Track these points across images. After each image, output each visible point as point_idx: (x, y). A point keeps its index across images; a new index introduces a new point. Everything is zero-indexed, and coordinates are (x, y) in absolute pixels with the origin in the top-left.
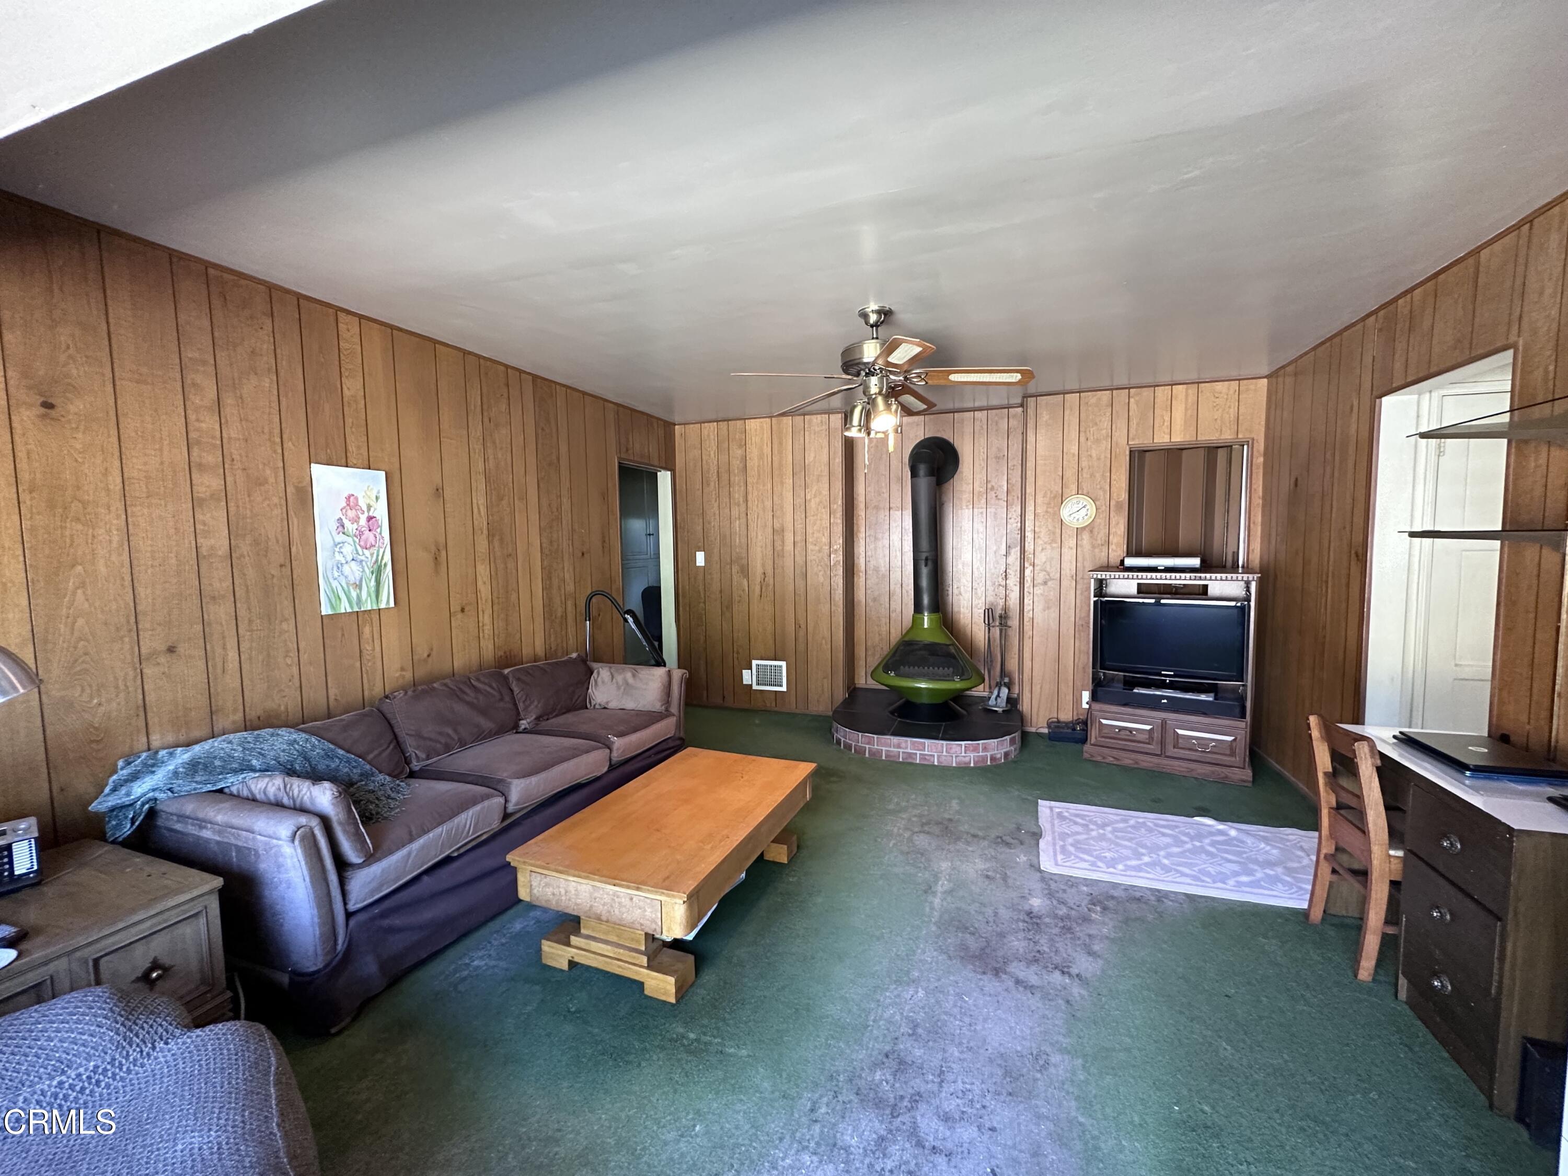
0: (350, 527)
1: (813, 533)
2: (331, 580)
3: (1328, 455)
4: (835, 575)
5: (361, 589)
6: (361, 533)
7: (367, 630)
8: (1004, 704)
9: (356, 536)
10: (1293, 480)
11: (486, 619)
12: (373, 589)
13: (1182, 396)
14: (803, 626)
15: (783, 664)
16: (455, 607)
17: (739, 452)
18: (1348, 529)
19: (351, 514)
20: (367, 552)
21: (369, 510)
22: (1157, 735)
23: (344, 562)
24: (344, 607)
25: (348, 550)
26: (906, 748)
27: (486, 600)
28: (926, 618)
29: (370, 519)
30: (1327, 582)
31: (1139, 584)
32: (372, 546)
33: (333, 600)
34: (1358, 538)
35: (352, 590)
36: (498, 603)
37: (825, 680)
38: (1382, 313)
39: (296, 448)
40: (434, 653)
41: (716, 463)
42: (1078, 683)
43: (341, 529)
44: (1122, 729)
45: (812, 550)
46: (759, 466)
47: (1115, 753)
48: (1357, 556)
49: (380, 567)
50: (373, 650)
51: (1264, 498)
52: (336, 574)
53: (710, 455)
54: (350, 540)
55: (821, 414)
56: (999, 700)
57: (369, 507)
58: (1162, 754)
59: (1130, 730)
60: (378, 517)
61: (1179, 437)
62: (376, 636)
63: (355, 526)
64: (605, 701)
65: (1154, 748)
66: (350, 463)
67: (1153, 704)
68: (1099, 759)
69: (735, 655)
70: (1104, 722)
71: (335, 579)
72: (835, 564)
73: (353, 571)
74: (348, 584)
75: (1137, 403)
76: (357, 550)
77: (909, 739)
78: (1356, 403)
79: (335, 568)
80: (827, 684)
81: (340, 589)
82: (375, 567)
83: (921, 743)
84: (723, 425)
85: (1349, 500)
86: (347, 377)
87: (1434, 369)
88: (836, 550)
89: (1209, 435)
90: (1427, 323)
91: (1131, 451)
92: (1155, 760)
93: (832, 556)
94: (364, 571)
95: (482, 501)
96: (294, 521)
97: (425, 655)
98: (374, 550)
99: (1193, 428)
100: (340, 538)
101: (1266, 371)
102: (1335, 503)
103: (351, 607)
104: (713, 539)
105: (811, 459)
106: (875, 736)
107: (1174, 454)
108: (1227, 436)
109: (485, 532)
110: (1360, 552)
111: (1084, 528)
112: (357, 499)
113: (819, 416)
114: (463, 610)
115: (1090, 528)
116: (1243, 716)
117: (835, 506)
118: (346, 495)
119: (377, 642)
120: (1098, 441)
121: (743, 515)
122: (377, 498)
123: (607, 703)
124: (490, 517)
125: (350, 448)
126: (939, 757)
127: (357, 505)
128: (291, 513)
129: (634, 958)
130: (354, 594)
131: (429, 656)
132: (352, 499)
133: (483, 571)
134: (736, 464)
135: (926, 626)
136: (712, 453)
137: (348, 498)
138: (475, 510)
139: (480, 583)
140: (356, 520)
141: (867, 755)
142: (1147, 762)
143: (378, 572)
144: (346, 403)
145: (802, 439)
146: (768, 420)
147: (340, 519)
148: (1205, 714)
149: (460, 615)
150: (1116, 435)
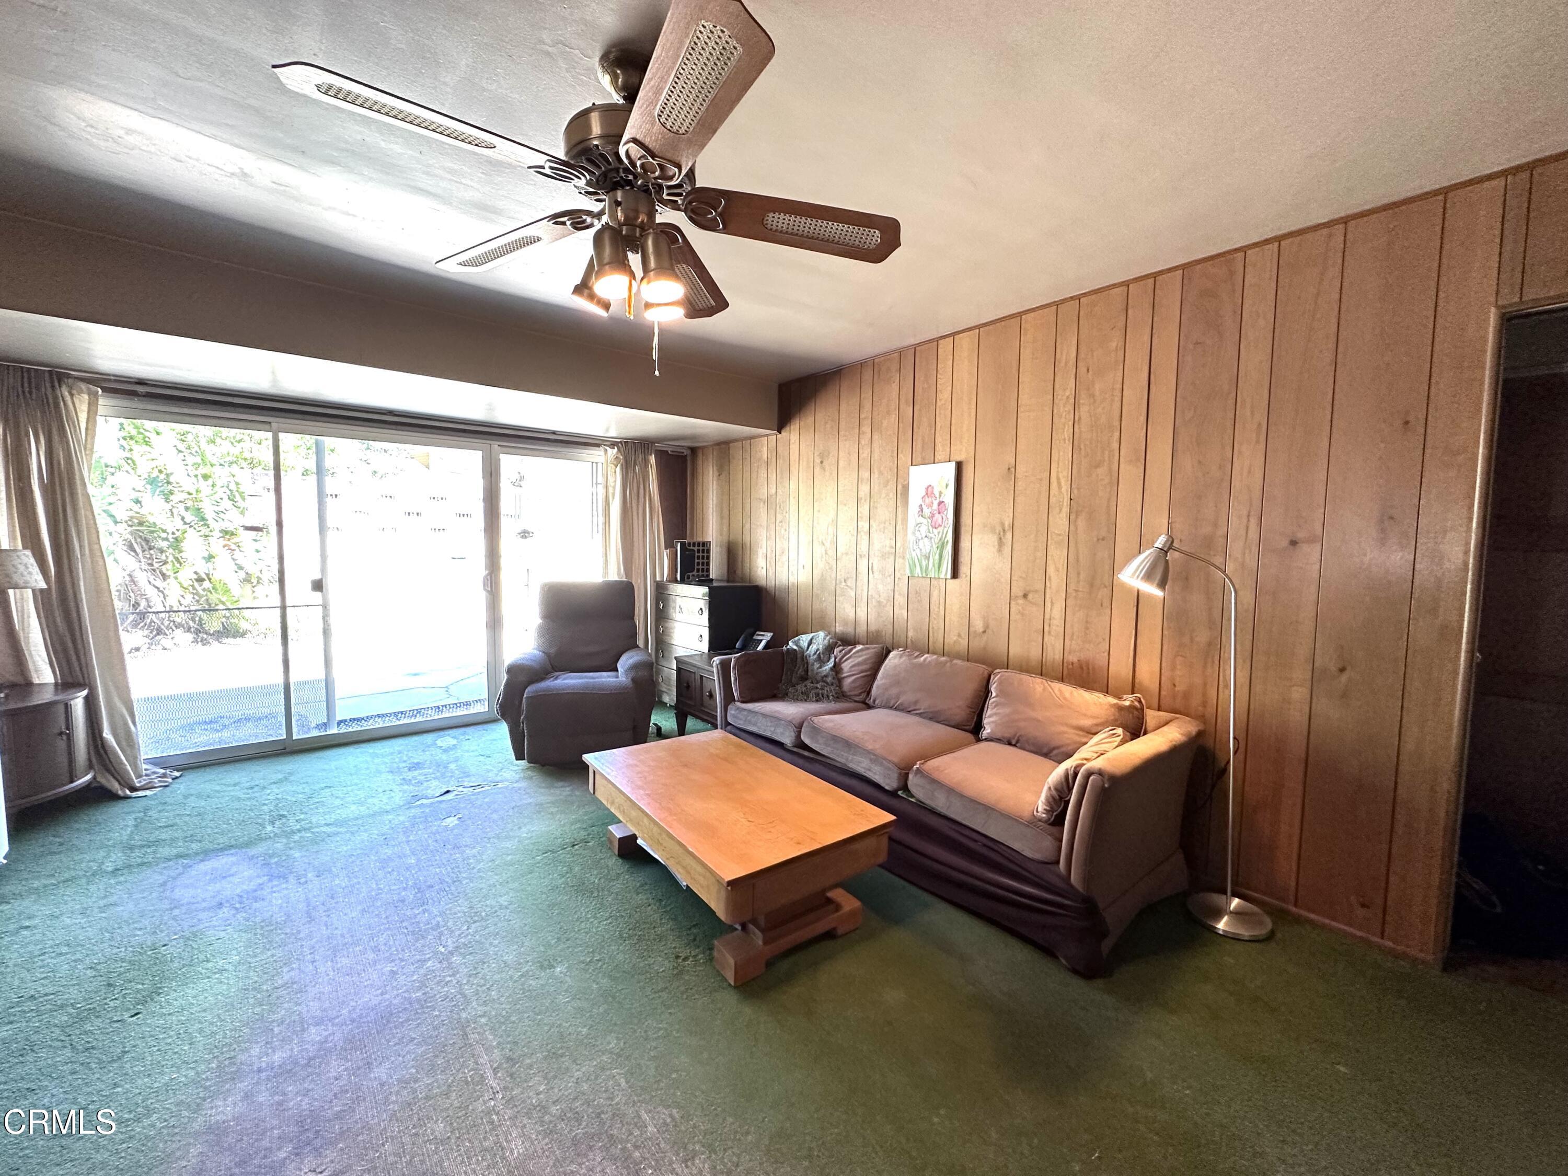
0: (927, 511)
5: (929, 560)
6: (933, 516)
7: (936, 594)
9: (930, 518)
11: (1056, 612)
12: (937, 561)
19: (928, 500)
20: (936, 531)
21: (940, 496)
23: (921, 538)
24: (917, 573)
25: (924, 529)
27: (1058, 591)
29: (941, 503)
32: (940, 526)
35: (923, 561)
36: (1076, 598)
39: (905, 458)
40: (989, 631)
43: (922, 513)
49: (943, 543)
50: (939, 612)
52: (915, 547)
54: (926, 521)
57: (940, 493)
60: (946, 502)
62: (942, 601)
63: (930, 510)
66: (937, 460)
71: (914, 550)
73: (926, 545)
74: (921, 555)
76: (930, 529)
79: (915, 543)
81: (915, 559)
82: (940, 543)
86: (940, 391)
94: (932, 546)
95: (1065, 473)
96: (899, 510)
97: (981, 630)
98: (940, 529)
100: (921, 520)
103: (921, 574)
109: (1066, 509)
112: (933, 488)
114: (1025, 596)
118: (927, 486)
122: (947, 486)
124: (1075, 491)
125: (937, 448)
127: (932, 493)
128: (899, 504)
130: (924, 563)
131: (984, 632)
132: (930, 489)
133: (1058, 555)
137: (927, 489)
138: (1054, 485)
139: (1051, 570)
140: (931, 505)
143: (942, 547)
144: (937, 413)
147: (922, 505)
149: (1021, 601)
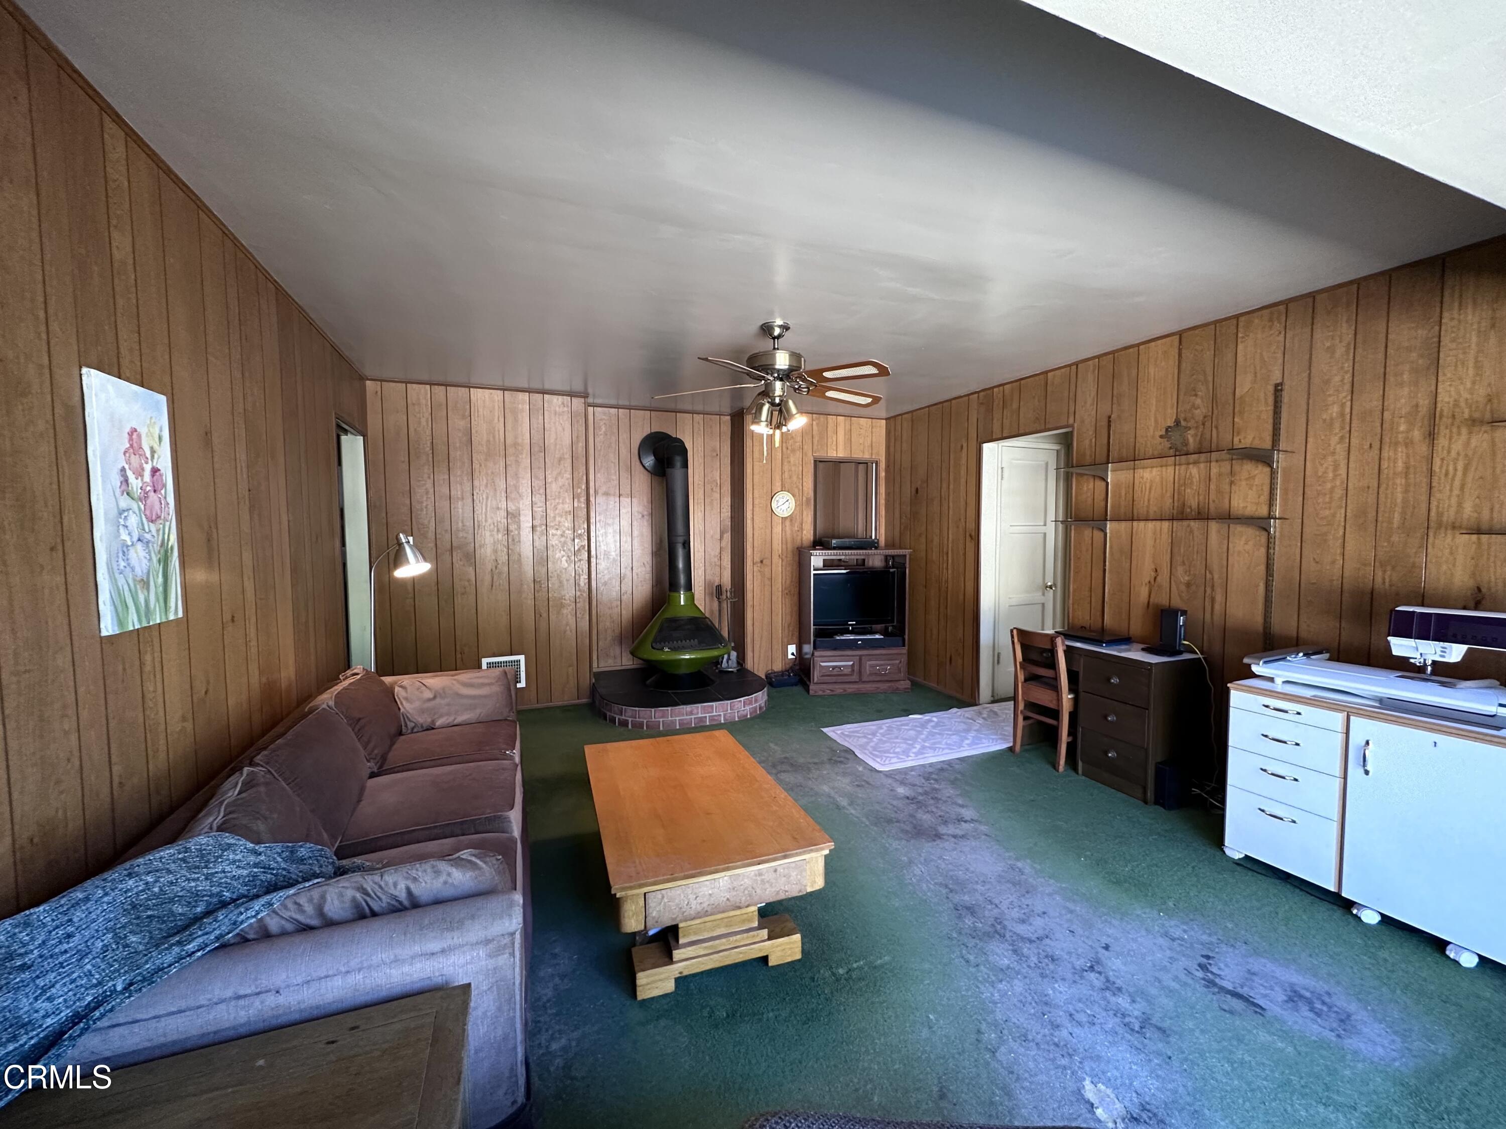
0: (135, 483)
1: (555, 517)
2: (117, 575)
3: (944, 475)
4: (580, 560)
5: (148, 589)
6: (146, 496)
7: (148, 658)
8: (735, 665)
9: (141, 500)
10: (914, 490)
11: (252, 631)
12: (160, 589)
13: (842, 425)
14: (545, 615)
15: (522, 658)
16: (227, 617)
17: (462, 424)
18: (963, 520)
19: (135, 460)
20: (153, 528)
21: (152, 457)
22: (856, 668)
23: (129, 543)
24: (133, 623)
25: (133, 522)
26: (698, 713)
27: (251, 603)
28: (682, 596)
29: (154, 472)
30: (947, 553)
31: (824, 560)
32: (159, 517)
33: (120, 609)
34: (971, 526)
35: (139, 592)
36: (261, 607)
37: (570, 669)
38: (982, 394)
39: (63, 334)
40: (210, 690)
41: (428, 432)
42: (785, 640)
43: (124, 487)
44: (834, 667)
45: (553, 535)
46: (488, 441)
47: (831, 687)
48: (971, 536)
49: (166, 551)
50: (155, 691)
51: (886, 499)
52: (122, 564)
53: (419, 423)
54: (134, 506)
55: (563, 395)
56: (730, 662)
57: (152, 452)
58: (861, 681)
59: (839, 667)
60: (162, 471)
61: (841, 454)
62: (158, 668)
63: (139, 482)
64: (429, 720)
65: (855, 677)
66: (123, 376)
67: (851, 645)
68: (820, 693)
69: (459, 656)
70: (823, 664)
71: (121, 573)
72: (579, 550)
73: (139, 559)
74: (134, 580)
75: (818, 424)
76: (143, 524)
77: (699, 705)
78: (965, 445)
79: (121, 555)
80: (572, 671)
81: (126, 588)
82: (162, 551)
83: (709, 706)
84: (439, 391)
85: (963, 503)
86: (116, 227)
87: (1021, 432)
88: (580, 535)
89: (858, 455)
90: (1015, 406)
91: (815, 461)
92: (856, 686)
93: (576, 541)
94: (150, 559)
95: (244, 457)
97: (203, 692)
98: (160, 524)
99: (849, 449)
100: (124, 502)
101: (884, 415)
102: (951, 504)
103: (140, 621)
104: (426, 522)
105: (552, 441)
106: (669, 708)
107: (837, 464)
108: (866, 456)
109: (247, 502)
110: (973, 534)
111: (786, 518)
112: (139, 436)
113: (560, 397)
114: (233, 619)
115: (791, 518)
116: (904, 645)
117: (579, 490)
118: (128, 430)
119: (159, 676)
120: (793, 451)
121: (469, 495)
122: (160, 439)
123: (433, 722)
124: (251, 482)
125: (122, 350)
126: (725, 715)
127: (140, 447)
128: (61, 452)
129: (754, 936)
130: (141, 596)
131: (206, 693)
132: (134, 436)
133: (248, 561)
134: (457, 438)
135: (682, 603)
136: (423, 421)
137: (130, 435)
138: (239, 471)
139: (245, 579)
140: (139, 474)
141: (661, 728)
142: (851, 688)
143: (165, 561)
144: (115, 272)
145: (541, 417)
146: (500, 393)
147: (123, 470)
148: (883, 647)
149: (231, 626)
150: (805, 447)
